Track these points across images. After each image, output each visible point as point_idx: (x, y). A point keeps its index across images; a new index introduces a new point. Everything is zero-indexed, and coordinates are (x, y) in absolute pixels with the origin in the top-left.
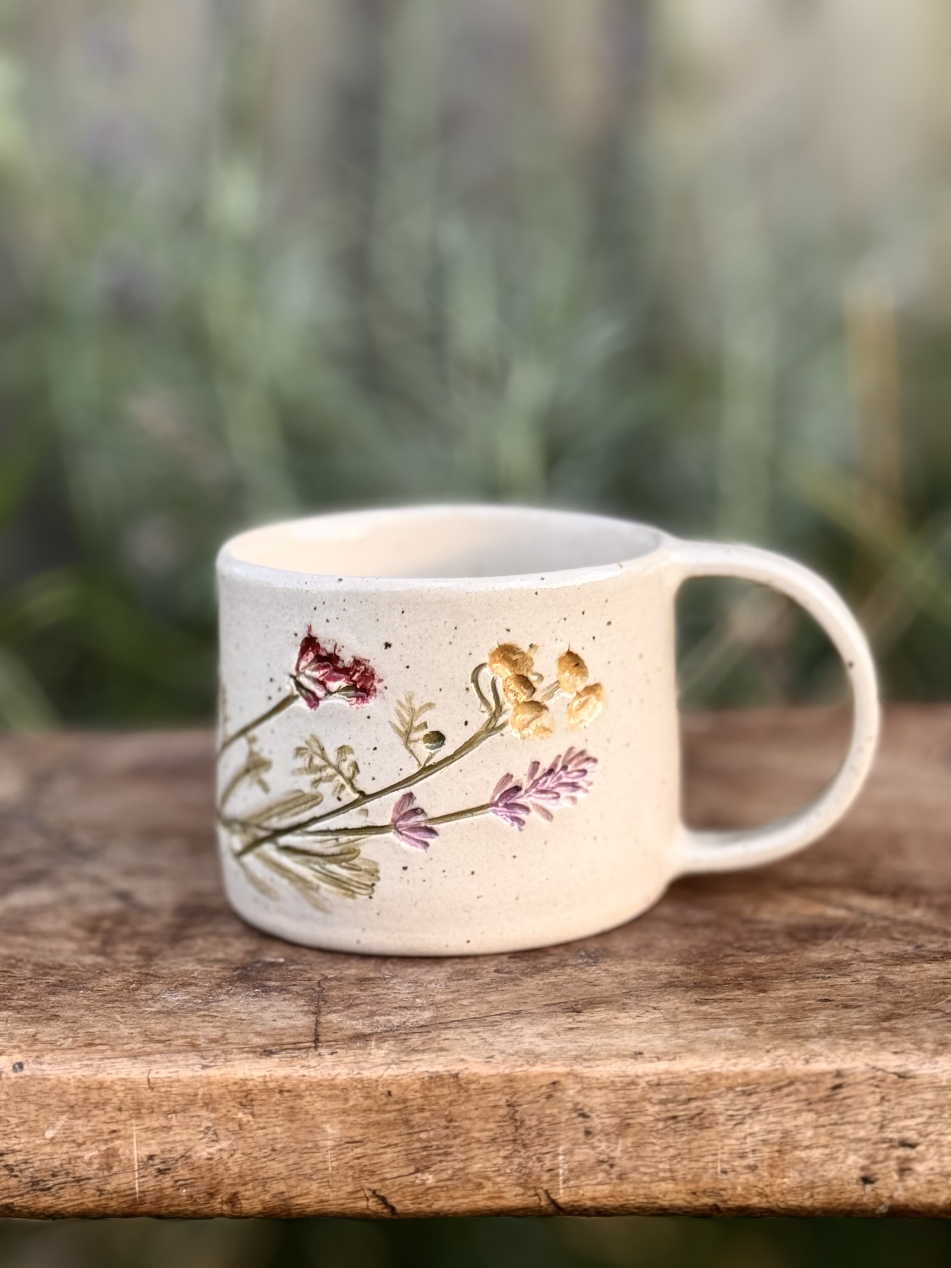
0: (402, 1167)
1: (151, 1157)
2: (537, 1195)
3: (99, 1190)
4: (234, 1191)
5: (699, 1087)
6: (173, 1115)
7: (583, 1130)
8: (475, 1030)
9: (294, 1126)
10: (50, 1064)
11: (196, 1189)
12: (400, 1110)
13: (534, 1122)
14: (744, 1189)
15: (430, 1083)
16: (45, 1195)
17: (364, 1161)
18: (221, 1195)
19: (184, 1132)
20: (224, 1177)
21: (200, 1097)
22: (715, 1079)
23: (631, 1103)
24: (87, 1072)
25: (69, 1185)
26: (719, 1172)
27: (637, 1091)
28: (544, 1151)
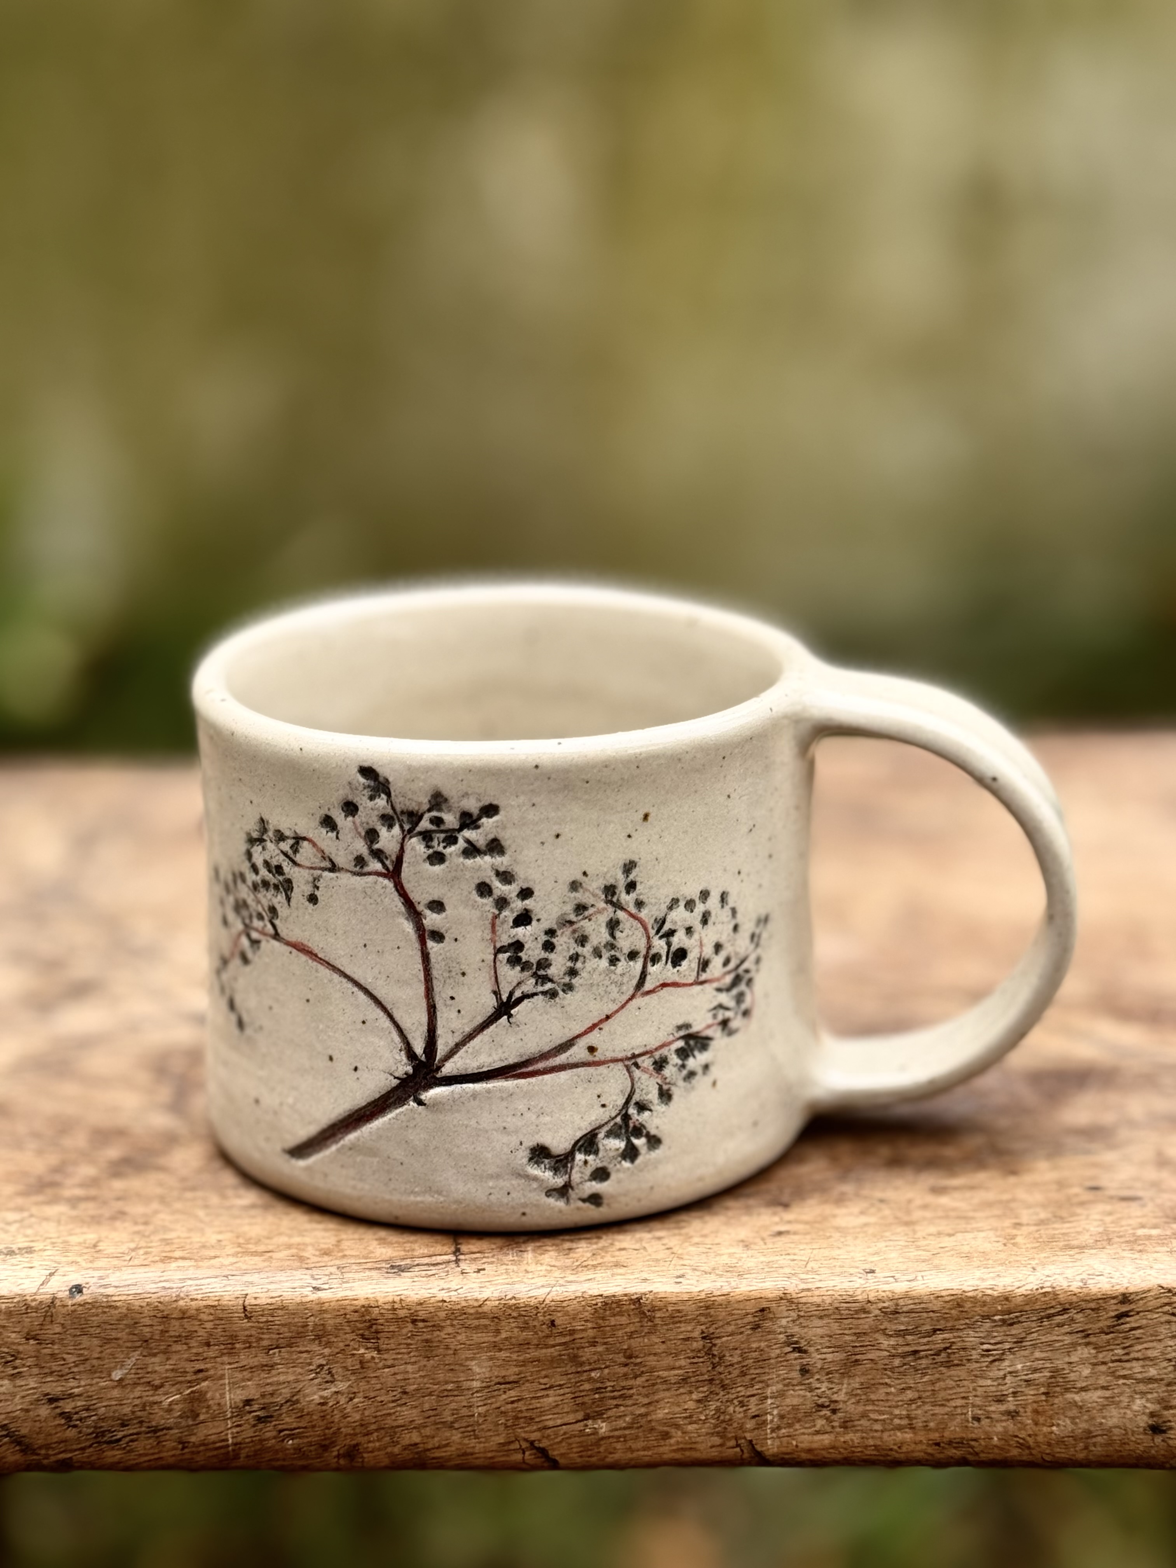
0: (567, 1413)
1: (248, 1402)
2: (738, 1445)
4: (354, 1442)
5: (946, 1316)
6: (275, 1350)
7: (798, 1368)
8: (657, 1232)
9: (432, 1362)
10: (117, 1287)
11: (306, 1440)
12: (564, 1344)
13: (736, 1359)
14: (999, 1439)
15: (605, 1310)
16: (113, 1449)
17: (520, 1406)
18: (338, 1448)
19: (291, 1369)
20: (341, 1425)
21: (310, 1328)
22: (968, 1305)
23: (860, 1335)
24: (166, 1297)
25: (143, 1436)
26: (970, 1419)
27: (868, 1320)
28: (748, 1393)
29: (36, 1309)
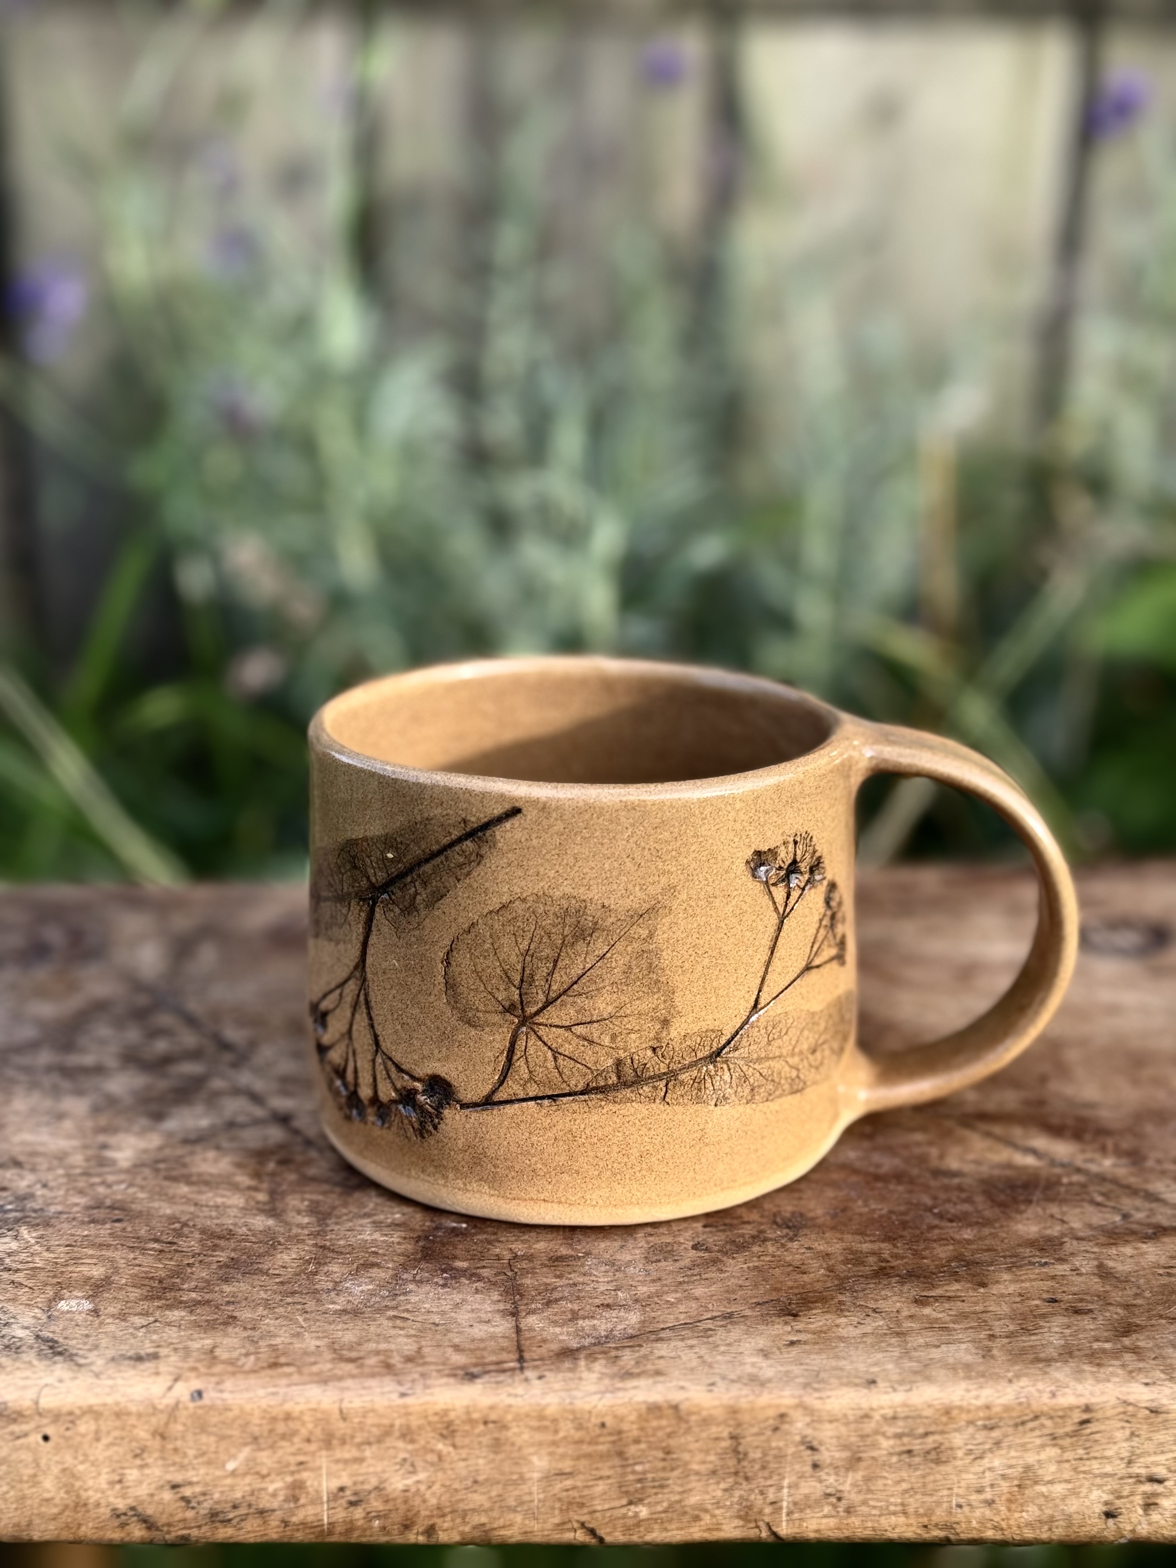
0: (613, 1499)
1: (342, 1489)
2: (757, 1527)
3: (283, 1522)
4: (431, 1522)
6: (367, 1447)
7: (810, 1463)
9: (499, 1457)
10: (232, 1392)
11: (390, 1521)
12: (614, 1442)
13: (758, 1455)
14: (978, 1523)
15: (648, 1413)
16: (225, 1527)
17: (574, 1493)
18: (417, 1527)
19: (379, 1463)
20: (421, 1508)
21: (397, 1427)
22: (955, 1413)
23: (863, 1437)
24: (273, 1401)
25: (251, 1516)
26: (954, 1507)
27: (870, 1424)
28: (767, 1484)
29: (162, 1412)
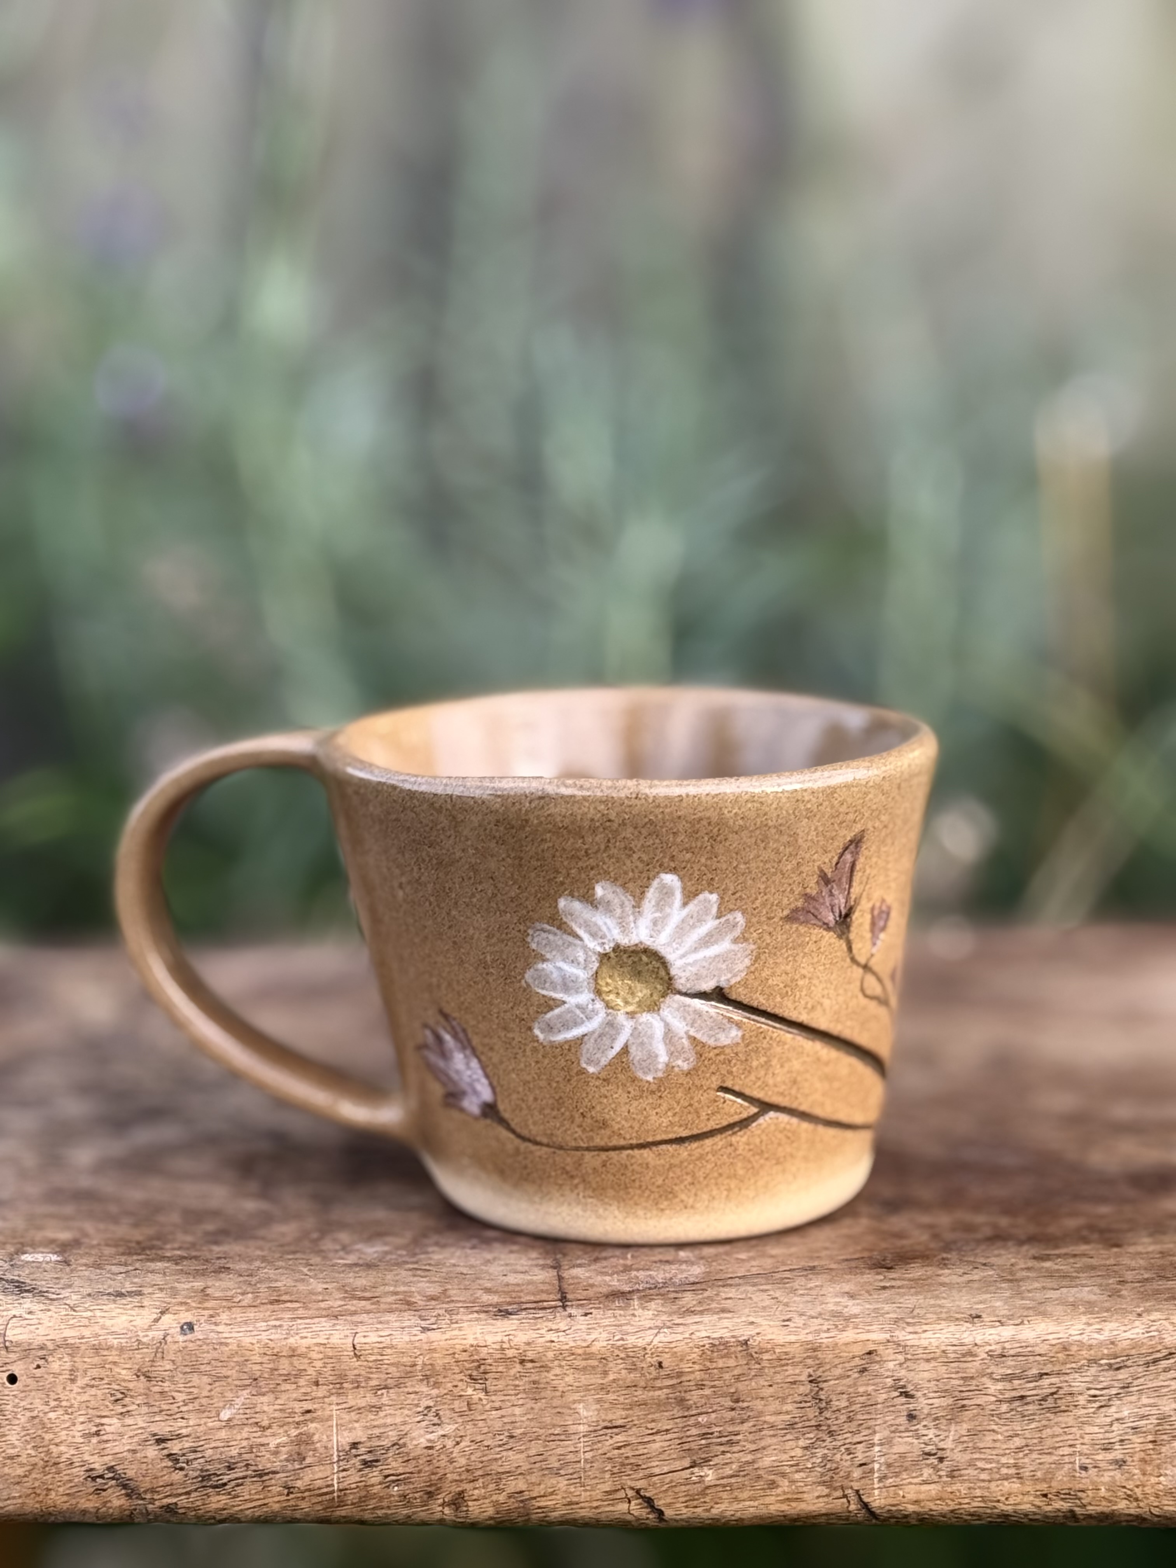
0: (674, 1459)
1: (355, 1445)
2: (845, 1496)
3: (287, 1487)
4: (460, 1489)
5: (1052, 1359)
6: (384, 1391)
7: (905, 1413)
8: (762, 1287)
9: (539, 1404)
10: (227, 1325)
11: (412, 1486)
12: (672, 1386)
13: (844, 1404)
14: (1108, 1490)
15: (712, 1351)
16: (218, 1494)
17: (626, 1452)
18: (444, 1494)
19: (398, 1412)
20: (447, 1471)
21: (419, 1368)
23: (967, 1379)
24: (276, 1335)
25: (249, 1480)
26: (1078, 1468)
27: (975, 1363)
28: (856, 1440)
29: (147, 1346)
